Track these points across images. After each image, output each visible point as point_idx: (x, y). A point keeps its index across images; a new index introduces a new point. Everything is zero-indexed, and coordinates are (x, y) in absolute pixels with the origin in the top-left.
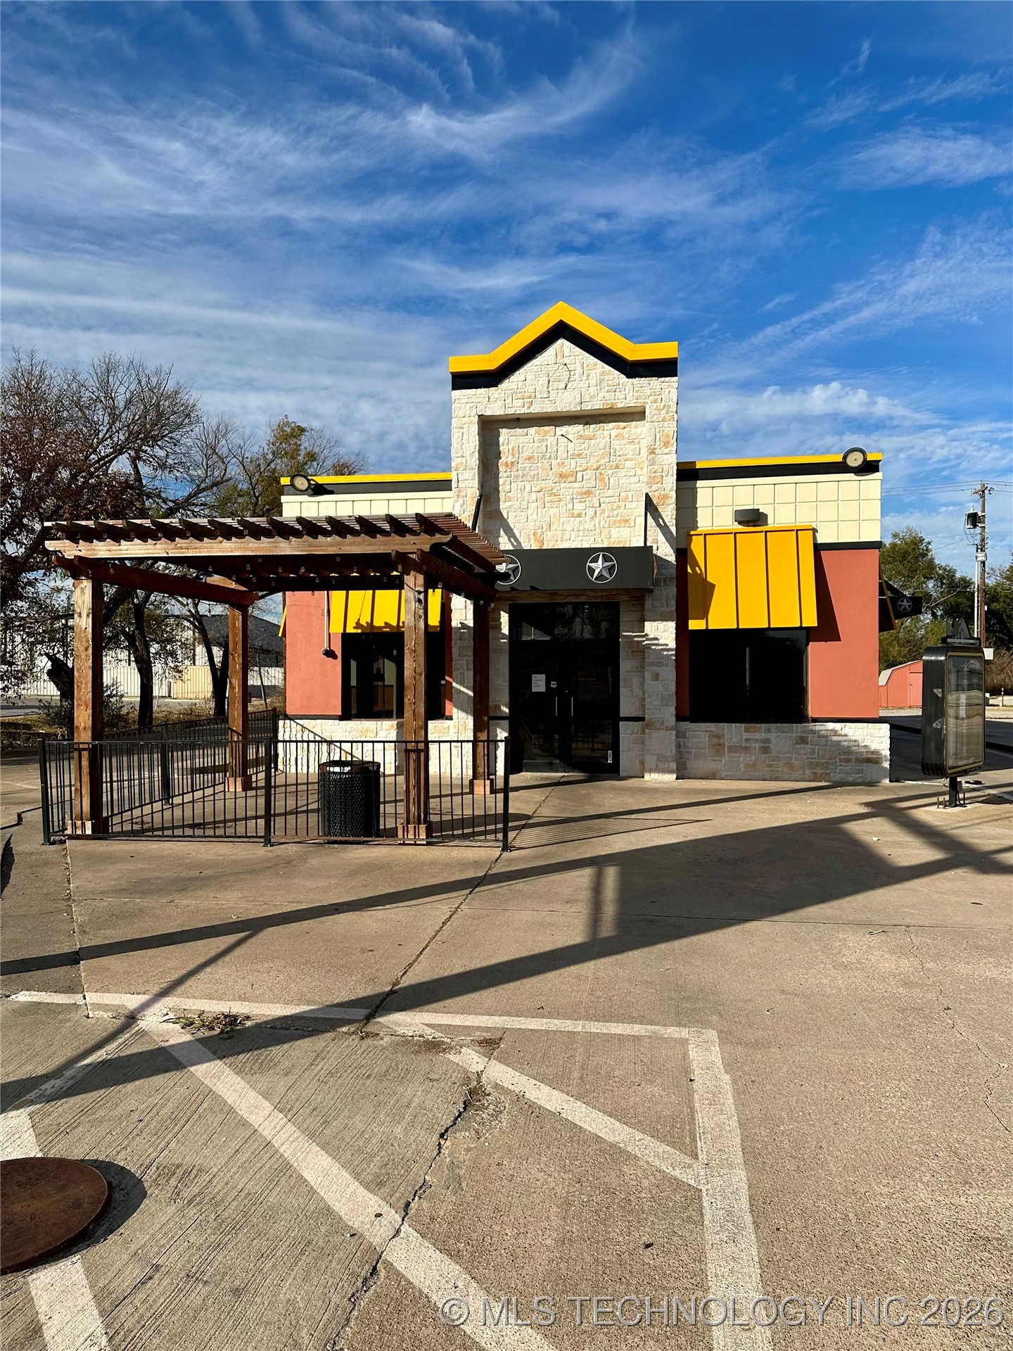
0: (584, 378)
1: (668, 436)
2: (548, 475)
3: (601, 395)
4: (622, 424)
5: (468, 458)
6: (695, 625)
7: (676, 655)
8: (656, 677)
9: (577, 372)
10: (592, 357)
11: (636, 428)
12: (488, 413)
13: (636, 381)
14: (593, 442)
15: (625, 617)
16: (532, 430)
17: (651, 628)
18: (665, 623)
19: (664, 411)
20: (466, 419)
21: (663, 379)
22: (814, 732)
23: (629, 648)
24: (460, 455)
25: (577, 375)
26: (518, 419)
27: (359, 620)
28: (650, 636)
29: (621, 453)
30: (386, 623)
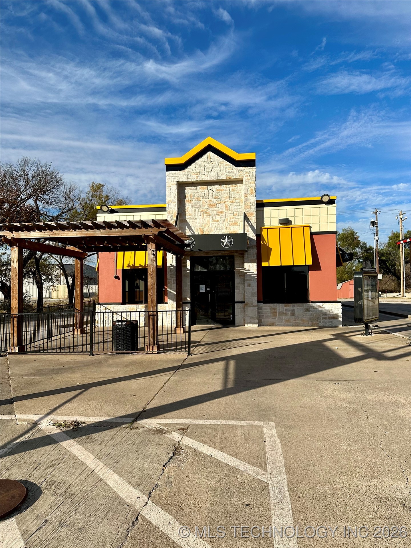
0: (219, 167)
1: (252, 190)
2: (205, 205)
3: (226, 174)
4: (234, 185)
5: (173, 198)
6: (264, 264)
7: (257, 276)
8: (249, 285)
9: (216, 164)
10: (222, 159)
11: (240, 187)
12: (181, 180)
13: (239, 168)
14: (223, 192)
15: (237, 262)
16: (198, 188)
17: (247, 266)
18: (252, 264)
19: (251, 180)
20: (172, 183)
21: (250, 167)
22: (312, 307)
23: (238, 274)
24: (169, 197)
25: (216, 166)
26: (193, 183)
27: (129, 264)
28: (247, 269)
29: (234, 196)
30: (140, 265)
